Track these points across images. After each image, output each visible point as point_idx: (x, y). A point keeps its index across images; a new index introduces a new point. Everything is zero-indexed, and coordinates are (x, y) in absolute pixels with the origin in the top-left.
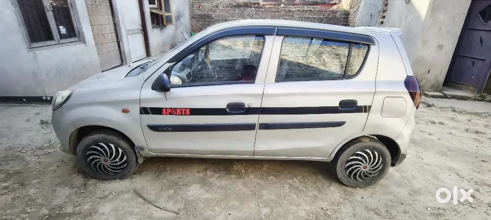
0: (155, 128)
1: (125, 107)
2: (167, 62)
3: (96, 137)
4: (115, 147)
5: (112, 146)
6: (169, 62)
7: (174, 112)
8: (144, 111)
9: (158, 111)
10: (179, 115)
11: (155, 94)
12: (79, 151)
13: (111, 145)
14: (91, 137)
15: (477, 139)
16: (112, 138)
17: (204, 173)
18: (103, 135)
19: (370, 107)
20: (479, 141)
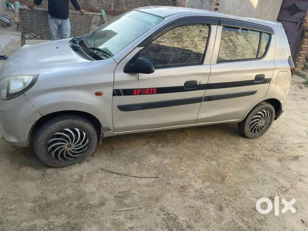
0: (123, 108)
1: (98, 90)
2: (137, 46)
3: (62, 123)
4: (80, 131)
5: (77, 130)
6: (138, 46)
7: (143, 92)
8: (117, 93)
9: (129, 92)
10: (147, 94)
11: (126, 77)
12: (42, 140)
13: (75, 129)
14: (57, 124)
15: (295, 99)
16: (79, 122)
17: (149, 145)
18: (70, 121)
19: (271, 79)
20: (297, 100)
